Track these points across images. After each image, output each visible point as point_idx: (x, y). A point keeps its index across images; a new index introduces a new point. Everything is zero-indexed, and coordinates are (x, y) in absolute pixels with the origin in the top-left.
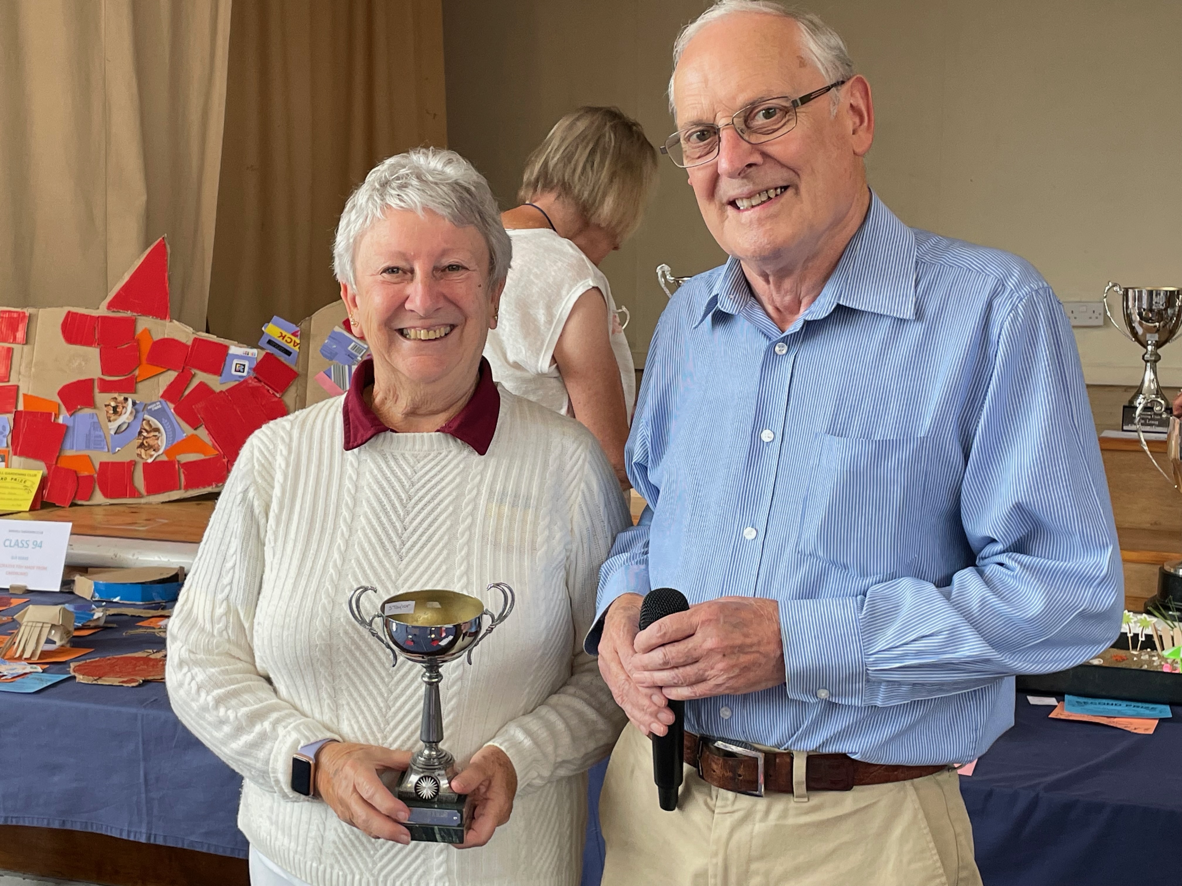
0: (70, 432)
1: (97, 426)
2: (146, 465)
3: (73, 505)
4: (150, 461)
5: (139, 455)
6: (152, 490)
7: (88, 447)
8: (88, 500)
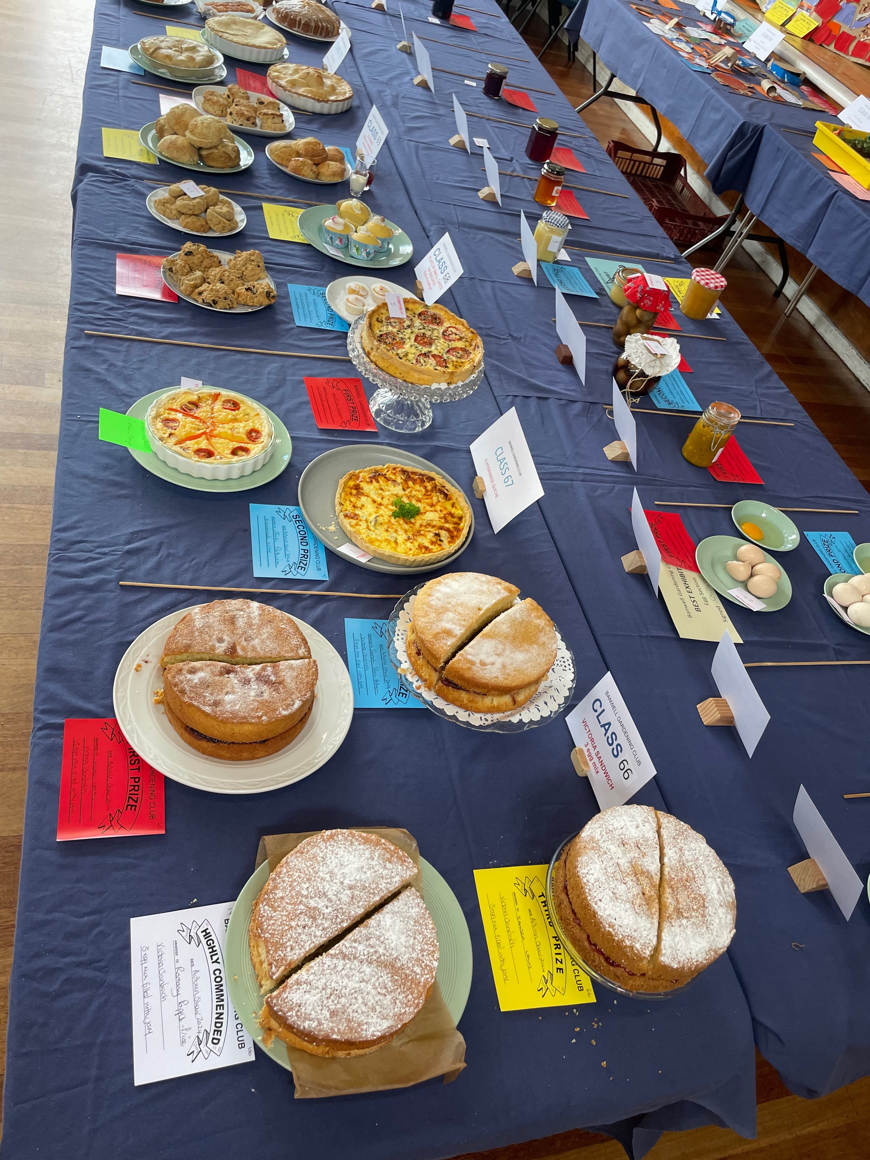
0: (841, 11)
1: (853, 13)
2: (859, 41)
3: (821, 45)
4: (862, 40)
5: (860, 35)
6: (854, 54)
7: (843, 21)
8: (828, 46)
